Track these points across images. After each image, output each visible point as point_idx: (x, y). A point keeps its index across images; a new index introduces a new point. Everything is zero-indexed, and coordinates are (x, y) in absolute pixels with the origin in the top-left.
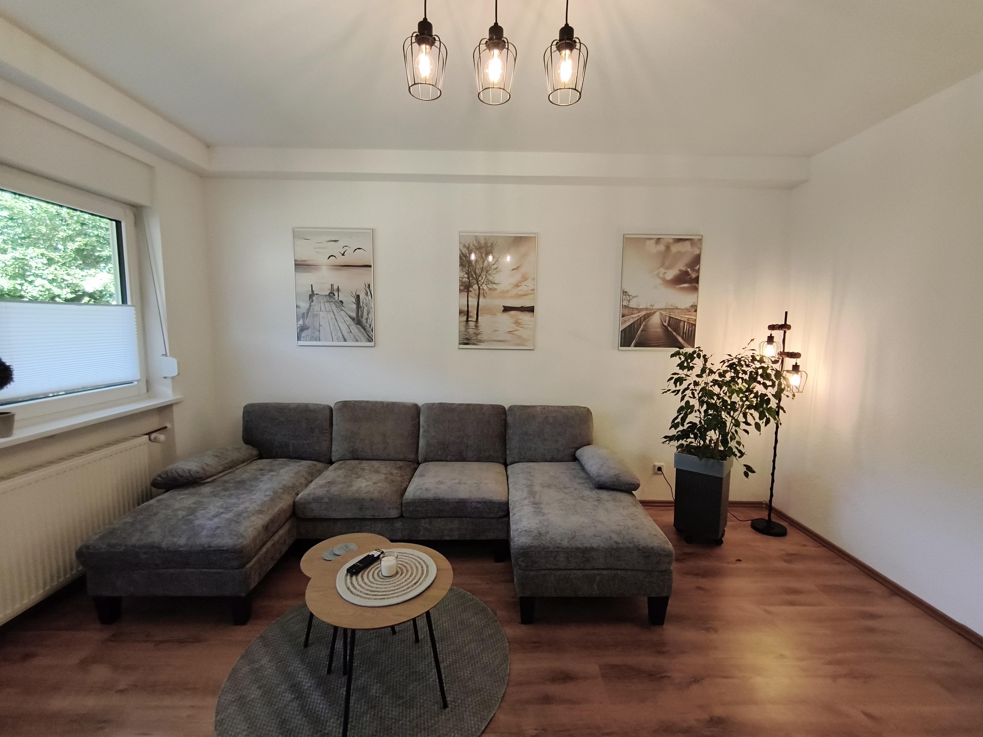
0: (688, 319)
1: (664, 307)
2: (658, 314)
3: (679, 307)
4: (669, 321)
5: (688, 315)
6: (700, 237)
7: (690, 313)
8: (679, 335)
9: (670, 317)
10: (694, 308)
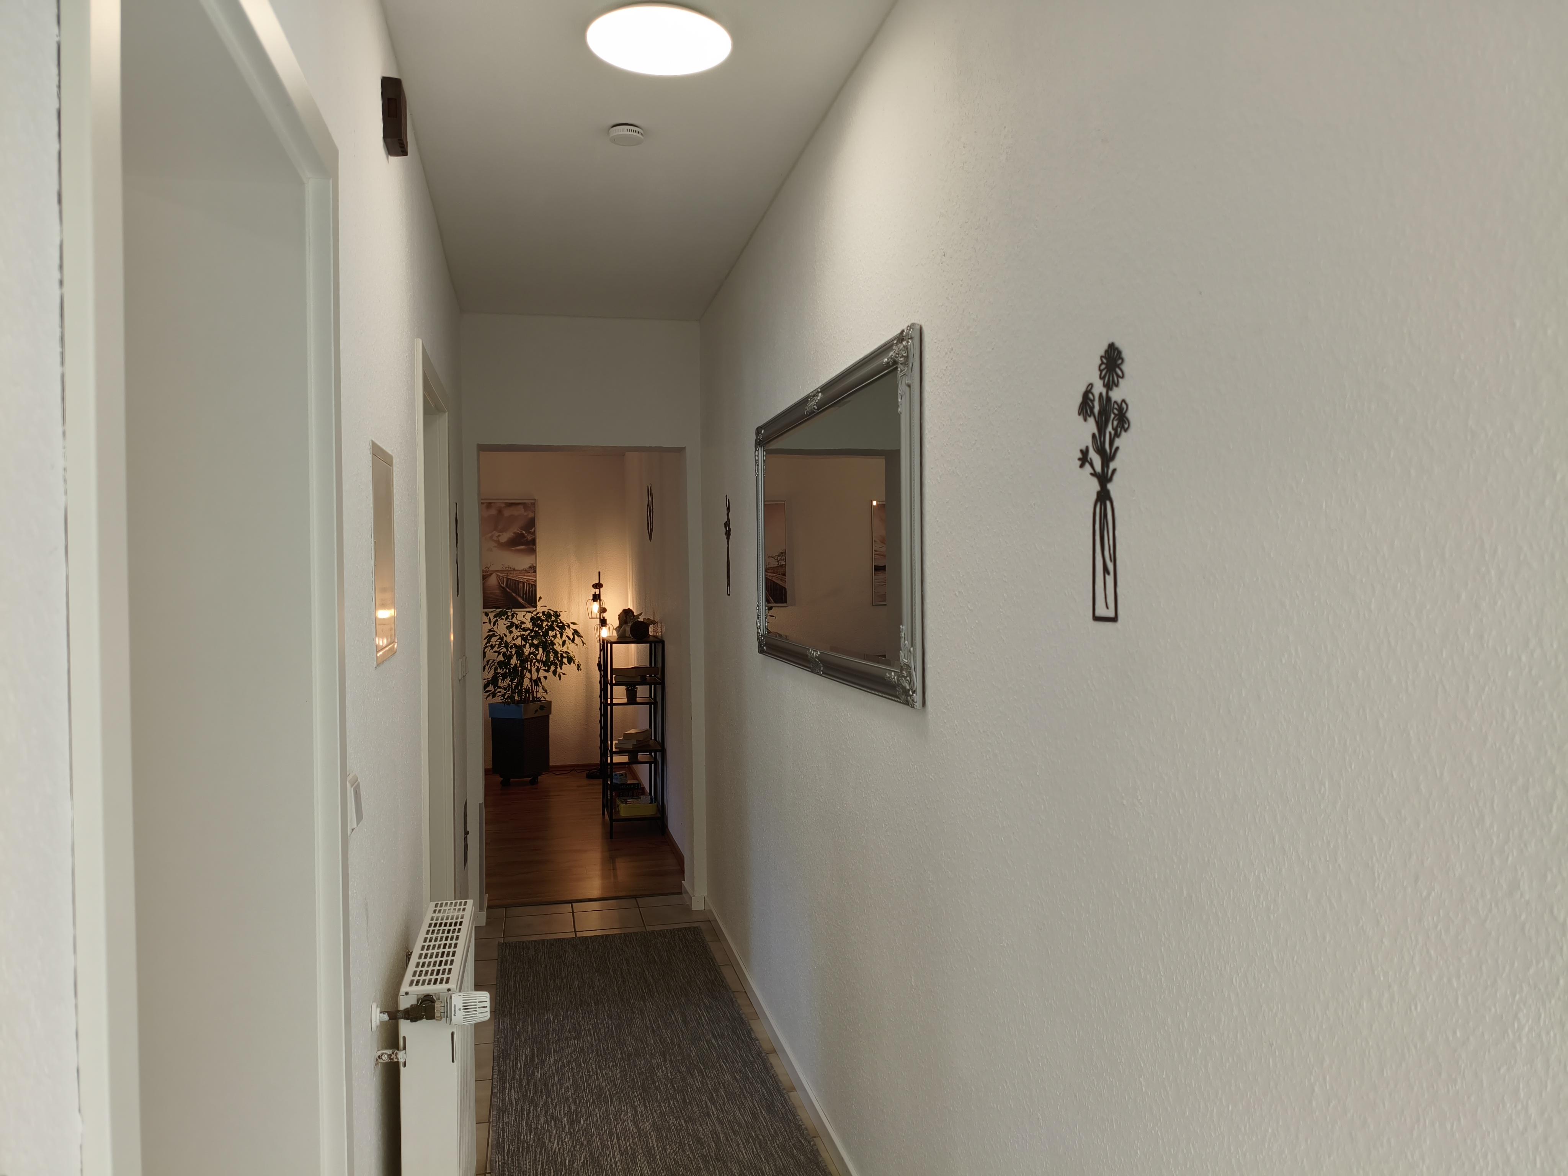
0: (528, 580)
1: (500, 568)
2: (494, 576)
3: (516, 569)
4: (507, 582)
5: (527, 576)
6: (533, 501)
7: (529, 574)
8: (520, 596)
9: (508, 578)
10: (533, 569)
